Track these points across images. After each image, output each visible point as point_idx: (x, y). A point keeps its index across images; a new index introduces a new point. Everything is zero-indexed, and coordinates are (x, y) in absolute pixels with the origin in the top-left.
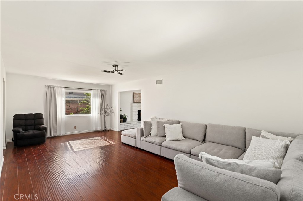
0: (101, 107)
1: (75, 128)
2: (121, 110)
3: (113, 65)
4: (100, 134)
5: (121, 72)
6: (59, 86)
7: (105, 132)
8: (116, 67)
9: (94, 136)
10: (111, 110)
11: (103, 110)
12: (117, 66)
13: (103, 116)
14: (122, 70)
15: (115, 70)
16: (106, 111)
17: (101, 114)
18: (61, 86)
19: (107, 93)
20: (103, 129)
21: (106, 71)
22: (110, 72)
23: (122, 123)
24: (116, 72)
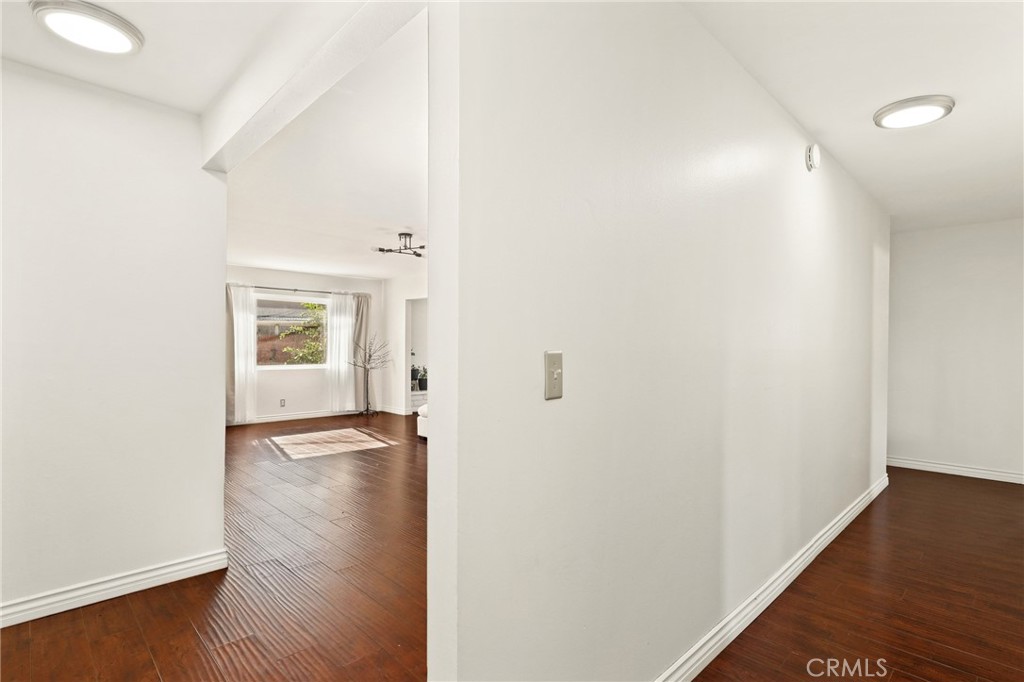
0: (356, 344)
1: (283, 404)
2: (413, 354)
3: (400, 235)
4: (354, 420)
5: (419, 251)
6: (241, 284)
7: (366, 418)
8: (408, 239)
9: (338, 424)
10: (386, 354)
11: (362, 352)
12: (410, 235)
13: (361, 371)
14: (422, 247)
15: (405, 246)
16: (370, 356)
17: (355, 365)
18: (246, 284)
19: (374, 303)
20: (362, 409)
21: (381, 250)
22: (391, 251)
23: (415, 393)
24: (408, 251)
